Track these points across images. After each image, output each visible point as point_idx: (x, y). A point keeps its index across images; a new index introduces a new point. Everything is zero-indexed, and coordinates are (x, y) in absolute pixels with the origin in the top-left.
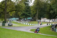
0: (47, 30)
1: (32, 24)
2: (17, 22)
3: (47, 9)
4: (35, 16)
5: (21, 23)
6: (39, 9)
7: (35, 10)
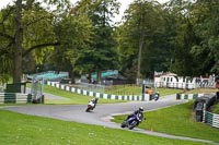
0: (177, 117)
1: (120, 97)
2: (63, 87)
3: (179, 40)
4: (130, 66)
5: (79, 91)
6: (146, 38)
7: (130, 41)
